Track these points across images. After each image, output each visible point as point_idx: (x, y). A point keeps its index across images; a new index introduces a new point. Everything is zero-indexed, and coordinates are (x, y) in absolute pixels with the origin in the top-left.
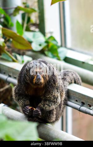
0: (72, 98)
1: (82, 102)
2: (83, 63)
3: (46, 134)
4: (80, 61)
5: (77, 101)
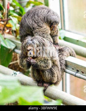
0: (70, 67)
1: (77, 70)
2: (78, 41)
4: (75, 40)
5: (73, 69)
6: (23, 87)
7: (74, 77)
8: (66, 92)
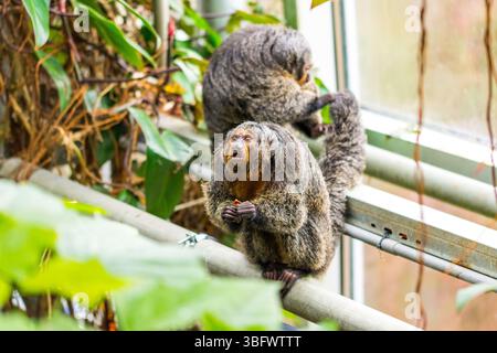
0: (364, 218)
1: (386, 229)
3: (303, 304)
4: (382, 135)
5: (373, 225)
6: (217, 282)
7: (378, 250)
8: (352, 297)
